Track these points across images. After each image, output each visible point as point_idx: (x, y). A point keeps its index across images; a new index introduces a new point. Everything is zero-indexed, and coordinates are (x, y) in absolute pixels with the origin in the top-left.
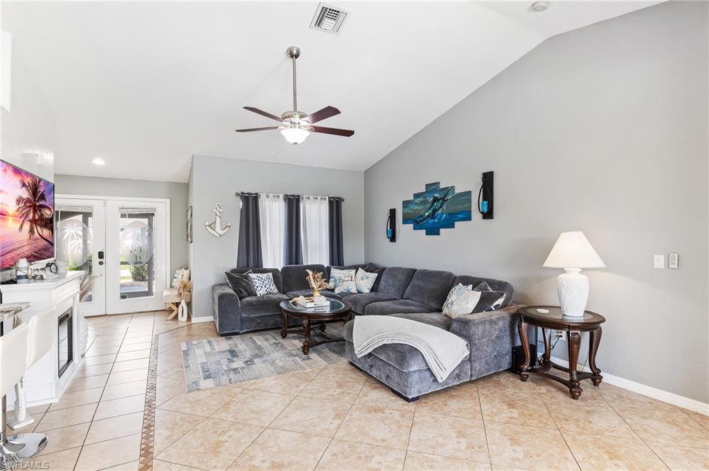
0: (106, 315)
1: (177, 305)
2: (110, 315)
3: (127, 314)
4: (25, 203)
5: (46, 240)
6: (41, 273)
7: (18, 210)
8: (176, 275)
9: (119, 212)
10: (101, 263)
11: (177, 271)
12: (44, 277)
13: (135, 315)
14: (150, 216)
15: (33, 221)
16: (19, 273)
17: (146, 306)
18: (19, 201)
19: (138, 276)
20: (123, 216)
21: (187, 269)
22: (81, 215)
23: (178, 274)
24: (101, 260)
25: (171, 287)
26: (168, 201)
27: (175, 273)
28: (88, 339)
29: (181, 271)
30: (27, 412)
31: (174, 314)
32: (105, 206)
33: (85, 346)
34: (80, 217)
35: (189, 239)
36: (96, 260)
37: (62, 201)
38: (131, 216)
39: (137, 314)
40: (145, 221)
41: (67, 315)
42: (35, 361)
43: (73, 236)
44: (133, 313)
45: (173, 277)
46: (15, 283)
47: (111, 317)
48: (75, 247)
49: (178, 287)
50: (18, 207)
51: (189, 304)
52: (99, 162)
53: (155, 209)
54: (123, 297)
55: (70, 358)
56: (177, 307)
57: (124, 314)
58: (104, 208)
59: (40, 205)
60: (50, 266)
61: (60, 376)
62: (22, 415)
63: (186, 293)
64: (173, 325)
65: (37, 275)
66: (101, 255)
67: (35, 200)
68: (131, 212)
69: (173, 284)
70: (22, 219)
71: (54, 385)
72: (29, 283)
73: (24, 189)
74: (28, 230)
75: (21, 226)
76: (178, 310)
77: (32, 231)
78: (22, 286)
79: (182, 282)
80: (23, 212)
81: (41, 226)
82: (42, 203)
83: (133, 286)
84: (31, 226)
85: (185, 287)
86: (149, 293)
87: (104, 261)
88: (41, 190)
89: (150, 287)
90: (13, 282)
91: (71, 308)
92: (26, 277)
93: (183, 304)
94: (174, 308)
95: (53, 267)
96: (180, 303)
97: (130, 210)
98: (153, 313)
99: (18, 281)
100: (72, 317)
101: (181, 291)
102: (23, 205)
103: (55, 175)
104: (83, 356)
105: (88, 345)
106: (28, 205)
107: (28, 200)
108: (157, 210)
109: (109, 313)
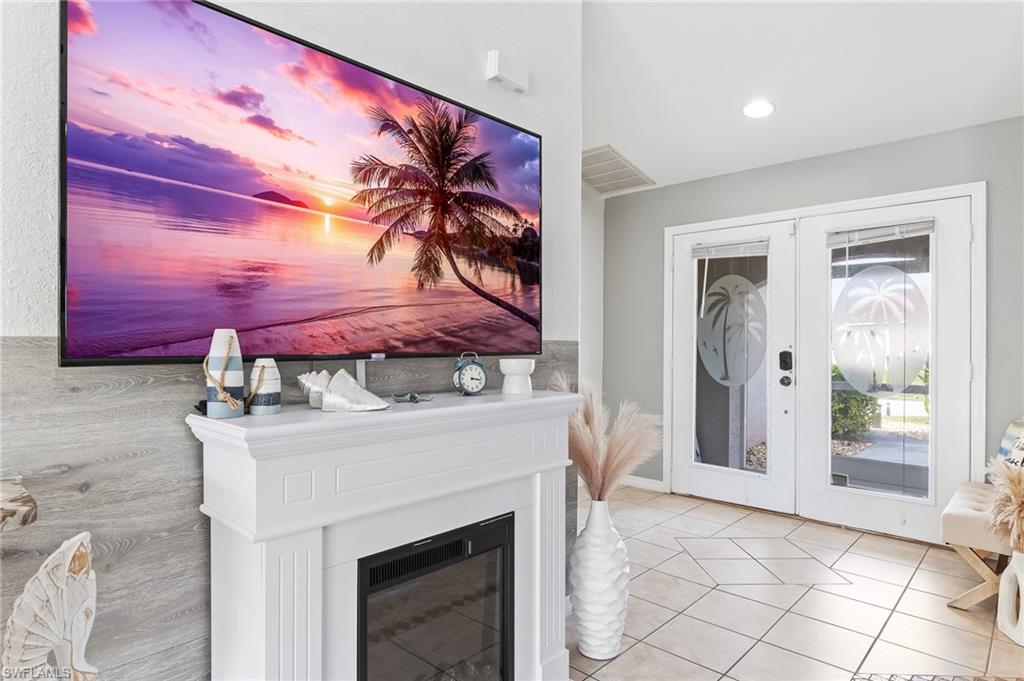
0: (795, 516)
2: (806, 520)
3: (847, 530)
4: (394, 181)
5: (497, 302)
7: (362, 197)
8: (1005, 444)
9: (828, 245)
10: (785, 382)
13: (866, 540)
15: (434, 241)
18: (366, 170)
24: (786, 373)
26: (979, 189)
27: (1003, 435)
31: (981, 594)
32: (794, 234)
36: (774, 372)
44: (864, 532)
50: (362, 187)
52: (759, 109)
54: (839, 478)
56: (995, 571)
57: (839, 526)
58: (793, 239)
59: (465, 195)
66: (786, 361)
67: (441, 177)
68: (857, 241)
70: (383, 227)
73: (388, 138)
74: (414, 263)
75: (379, 249)
76: (997, 585)
77: (427, 266)
80: (387, 205)
81: (472, 258)
82: (479, 188)
84: (424, 251)
87: (792, 377)
88: (472, 148)
97: (856, 236)
102: (385, 184)
106: (407, 186)
107: (406, 174)
108: (938, 224)
109: (803, 514)
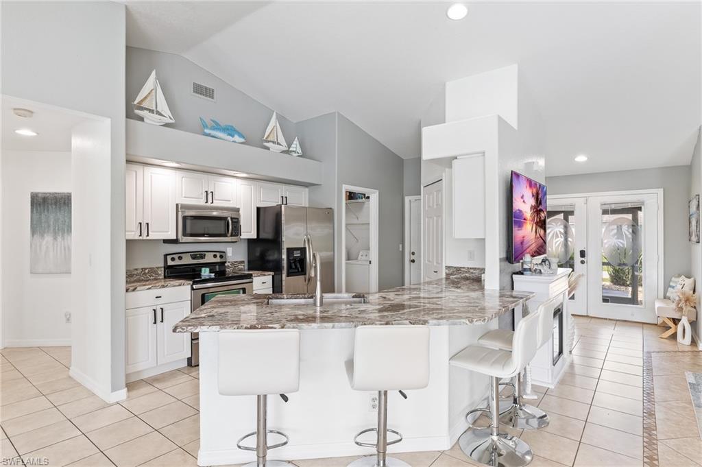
0: (587, 316)
1: (676, 321)
2: (592, 317)
3: (609, 319)
6: (540, 267)
8: (672, 284)
9: (601, 208)
10: (582, 262)
11: (673, 279)
12: (542, 271)
13: (618, 322)
14: (634, 210)
15: (537, 223)
16: (525, 266)
17: (633, 315)
19: (617, 279)
20: (605, 212)
21: (689, 278)
22: (562, 214)
23: (676, 282)
24: (583, 259)
25: (665, 298)
26: (661, 191)
27: (671, 281)
28: (575, 337)
29: (680, 279)
30: (532, 388)
31: (670, 332)
32: (586, 203)
33: (572, 344)
34: (561, 216)
35: (694, 238)
36: (578, 259)
37: (552, 202)
38: (614, 212)
39: (621, 323)
40: (630, 216)
41: (559, 310)
42: (542, 345)
43: (557, 233)
44: (617, 320)
45: (667, 286)
46: (522, 274)
47: (593, 320)
48: (559, 245)
49: (677, 298)
51: (694, 324)
52: (581, 158)
53: (643, 203)
54: (605, 300)
55: (561, 352)
56: (676, 324)
57: (606, 319)
58: (585, 205)
59: (540, 209)
60: (545, 262)
61: (554, 365)
62: (529, 390)
63: (689, 308)
64: (669, 345)
65: (536, 269)
66: (583, 254)
68: (613, 207)
69: (668, 294)
70: (532, 222)
71: (550, 371)
72: (532, 275)
75: (532, 228)
76: (676, 329)
78: (526, 277)
79: (683, 294)
80: (533, 216)
81: (540, 227)
82: (540, 207)
83: (612, 289)
84: (536, 227)
85: (687, 300)
86: (633, 300)
87: (585, 260)
89: (635, 293)
90: (520, 273)
91: (562, 304)
92: (530, 270)
93: (685, 321)
94: (671, 324)
95: (547, 262)
96: (679, 320)
98: (641, 325)
99: (525, 273)
100: (562, 313)
101: (682, 304)
103: (546, 178)
104: (571, 352)
105: (574, 343)
108: (645, 203)
109: (591, 315)
